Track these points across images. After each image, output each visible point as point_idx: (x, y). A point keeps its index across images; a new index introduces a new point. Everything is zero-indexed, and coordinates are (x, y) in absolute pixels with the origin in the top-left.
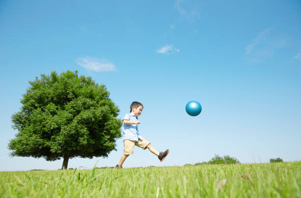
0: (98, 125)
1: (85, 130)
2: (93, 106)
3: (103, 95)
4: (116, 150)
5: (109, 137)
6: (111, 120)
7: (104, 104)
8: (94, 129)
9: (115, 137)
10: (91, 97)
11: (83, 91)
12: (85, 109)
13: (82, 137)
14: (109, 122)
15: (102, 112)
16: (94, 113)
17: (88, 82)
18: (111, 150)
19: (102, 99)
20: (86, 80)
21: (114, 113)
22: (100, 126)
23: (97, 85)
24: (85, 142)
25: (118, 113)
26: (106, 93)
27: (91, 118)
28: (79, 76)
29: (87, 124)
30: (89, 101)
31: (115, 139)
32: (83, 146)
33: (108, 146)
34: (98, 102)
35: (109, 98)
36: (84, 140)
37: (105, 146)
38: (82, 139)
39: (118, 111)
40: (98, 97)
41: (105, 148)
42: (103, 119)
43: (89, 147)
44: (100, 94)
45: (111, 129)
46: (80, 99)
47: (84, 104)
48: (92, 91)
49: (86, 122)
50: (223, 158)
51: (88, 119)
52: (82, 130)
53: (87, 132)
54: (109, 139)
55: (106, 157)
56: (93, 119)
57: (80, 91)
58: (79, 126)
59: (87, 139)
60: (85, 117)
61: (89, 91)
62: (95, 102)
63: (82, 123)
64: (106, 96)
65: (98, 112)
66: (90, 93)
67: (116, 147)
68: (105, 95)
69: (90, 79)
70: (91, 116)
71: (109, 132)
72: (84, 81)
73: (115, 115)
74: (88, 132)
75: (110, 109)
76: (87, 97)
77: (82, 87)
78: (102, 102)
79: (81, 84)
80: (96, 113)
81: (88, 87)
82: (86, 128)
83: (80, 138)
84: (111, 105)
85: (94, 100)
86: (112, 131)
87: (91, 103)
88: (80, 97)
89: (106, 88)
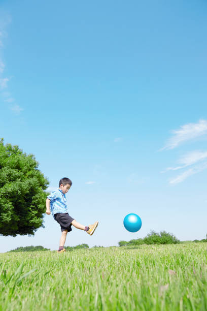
0: (25, 198)
1: (9, 205)
2: (19, 177)
3: (31, 166)
4: (44, 227)
5: (36, 212)
6: (39, 194)
7: (32, 176)
8: (20, 203)
9: (44, 213)
10: (18, 167)
11: (8, 161)
12: (10, 180)
13: (5, 212)
14: (37, 196)
15: (30, 184)
16: (20, 186)
17: (15, 151)
18: (38, 227)
19: (30, 170)
20: (13, 148)
21: (43, 185)
22: (27, 201)
23: (25, 154)
24: (9, 219)
25: (48, 185)
26: (35, 164)
27: (17, 191)
28: (5, 145)
29: (11, 198)
30: (15, 172)
31: (43, 214)
32: (5, 224)
33: (35, 223)
34: (25, 174)
35: (38, 169)
36: (8, 216)
37: (32, 223)
38: (6, 215)
39: (48, 183)
40: (25, 168)
41: (31, 225)
42: (31, 193)
43: (13, 224)
44: (28, 165)
45: (39, 203)
46: (4, 170)
47: (9, 175)
48: (19, 161)
49: (11, 196)
50: (159, 234)
51: (13, 192)
52: (6, 205)
53: (11, 207)
54: (36, 215)
55: (32, 235)
56: (19, 193)
57: (5, 161)
58: (3, 201)
59: (12, 215)
60: (9, 190)
61: (16, 161)
62: (22, 173)
63: (6, 197)
64: (35, 167)
65: (26, 184)
66: (16, 163)
67: (44, 224)
68: (33, 166)
69: (17, 148)
70: (17, 189)
71: (36, 206)
72: (10, 150)
73: (44, 188)
74: (13, 207)
75: (38, 181)
76: (13, 168)
77: (7, 157)
78: (29, 173)
79: (6, 153)
80: (23, 185)
81: (14, 157)
82: (10, 203)
83: (4, 214)
84: (39, 177)
85: (21, 171)
86: (40, 206)
87: (17, 174)
88: (5, 168)
89: (35, 158)
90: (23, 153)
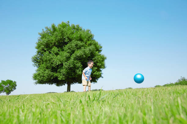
2: (83, 46)
3: (89, 37)
4: (103, 77)
5: (96, 68)
6: (97, 56)
7: (90, 44)
8: (85, 63)
9: (101, 68)
10: (81, 40)
11: (74, 36)
12: (77, 49)
14: (96, 58)
15: (90, 50)
16: (84, 52)
17: (77, 29)
18: (99, 78)
19: (89, 40)
20: (76, 27)
21: (98, 50)
26: (91, 36)
27: (83, 55)
28: (70, 25)
29: (80, 60)
30: (80, 43)
31: (101, 69)
33: (96, 75)
34: (86, 43)
35: (94, 39)
37: (95, 75)
38: (78, 70)
39: (101, 48)
40: (85, 39)
41: (94, 76)
42: (91, 56)
44: (87, 37)
45: (98, 63)
47: (76, 45)
48: (81, 35)
49: (79, 58)
51: (80, 56)
52: (77, 64)
54: (96, 70)
55: (96, 83)
56: (84, 56)
57: (73, 36)
58: (75, 62)
59: (82, 70)
60: (78, 55)
61: (79, 35)
62: (84, 43)
63: (77, 59)
64: (92, 38)
66: (79, 37)
67: (102, 75)
68: (90, 37)
69: (78, 26)
70: (83, 54)
71: (96, 64)
72: (74, 28)
73: (100, 51)
74: (82, 66)
75: (95, 48)
76: (78, 40)
77: (73, 33)
78: (89, 42)
79: (72, 31)
80: (86, 51)
81: (78, 33)
82: (80, 63)
83: (77, 70)
84: (95, 44)
85: (83, 42)
86: (98, 64)
87: (81, 44)
88: (73, 41)
89: (91, 32)
90: (83, 29)
